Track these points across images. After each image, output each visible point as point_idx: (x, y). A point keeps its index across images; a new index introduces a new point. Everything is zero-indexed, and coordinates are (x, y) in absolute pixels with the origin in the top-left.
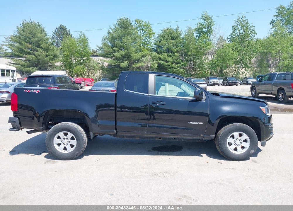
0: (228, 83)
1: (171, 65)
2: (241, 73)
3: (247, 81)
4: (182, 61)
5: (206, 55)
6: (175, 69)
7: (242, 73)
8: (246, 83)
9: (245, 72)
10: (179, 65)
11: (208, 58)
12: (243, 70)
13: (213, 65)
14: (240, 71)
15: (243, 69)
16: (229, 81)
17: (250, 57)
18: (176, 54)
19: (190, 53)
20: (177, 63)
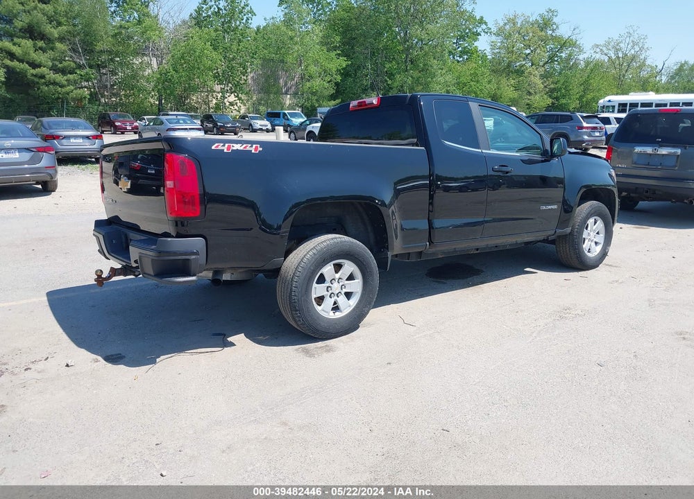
0: (218, 129)
1: (47, 76)
2: (227, 104)
3: (251, 125)
4: (80, 67)
5: (144, 55)
6: (61, 87)
7: (231, 104)
8: (249, 129)
9: (236, 103)
10: (71, 77)
11: (149, 65)
12: (232, 98)
13: (165, 83)
14: (226, 100)
15: (233, 95)
16: (219, 124)
17: (244, 69)
18: (58, 45)
19: (99, 46)
20: (63, 72)
